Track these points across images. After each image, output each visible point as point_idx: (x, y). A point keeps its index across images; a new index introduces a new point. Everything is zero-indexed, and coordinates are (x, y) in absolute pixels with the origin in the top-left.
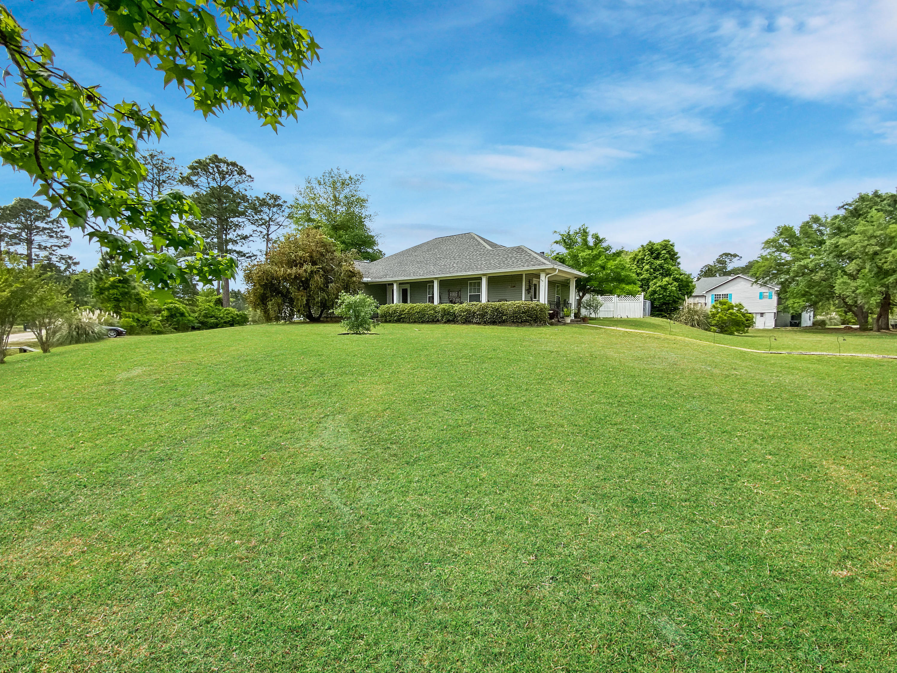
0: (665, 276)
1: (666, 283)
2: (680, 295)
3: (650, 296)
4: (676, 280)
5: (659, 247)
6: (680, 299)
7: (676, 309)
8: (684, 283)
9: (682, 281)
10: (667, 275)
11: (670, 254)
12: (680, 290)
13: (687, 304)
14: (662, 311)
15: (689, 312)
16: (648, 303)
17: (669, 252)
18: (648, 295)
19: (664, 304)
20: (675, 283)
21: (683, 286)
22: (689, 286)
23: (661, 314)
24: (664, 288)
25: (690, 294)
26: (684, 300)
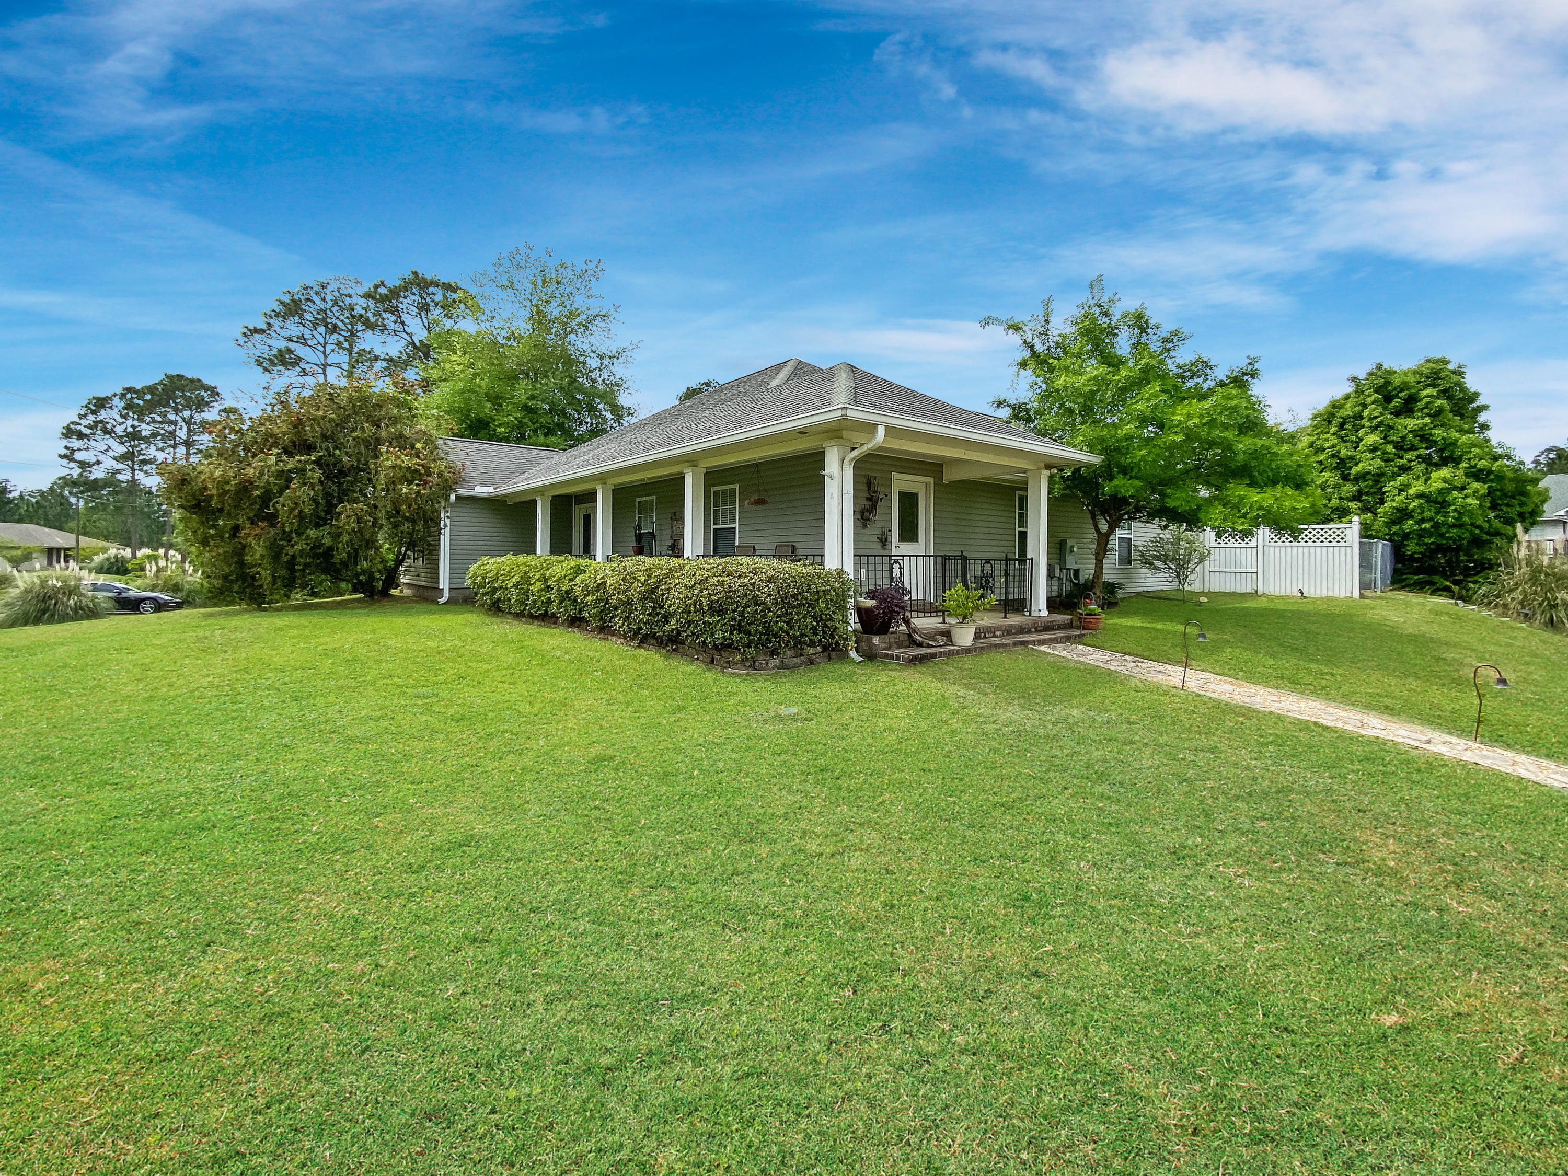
0: (1438, 466)
1: (1440, 485)
2: (1497, 524)
3: (1389, 524)
4: (1477, 474)
5: (1411, 379)
6: (1498, 533)
7: (1485, 566)
8: (1510, 487)
9: (1500, 477)
10: (1444, 462)
11: (1450, 398)
12: (1494, 507)
13: (1523, 552)
14: (1432, 571)
15: (1534, 579)
16: (1381, 549)
17: (1446, 393)
18: (1379, 524)
19: (1440, 549)
20: (1476, 485)
21: (1505, 495)
22: (1524, 493)
23: (1432, 583)
24: (1439, 501)
25: (1531, 518)
26: (1512, 538)
